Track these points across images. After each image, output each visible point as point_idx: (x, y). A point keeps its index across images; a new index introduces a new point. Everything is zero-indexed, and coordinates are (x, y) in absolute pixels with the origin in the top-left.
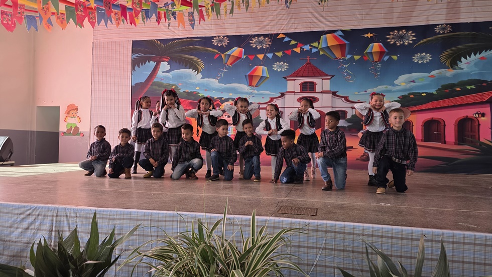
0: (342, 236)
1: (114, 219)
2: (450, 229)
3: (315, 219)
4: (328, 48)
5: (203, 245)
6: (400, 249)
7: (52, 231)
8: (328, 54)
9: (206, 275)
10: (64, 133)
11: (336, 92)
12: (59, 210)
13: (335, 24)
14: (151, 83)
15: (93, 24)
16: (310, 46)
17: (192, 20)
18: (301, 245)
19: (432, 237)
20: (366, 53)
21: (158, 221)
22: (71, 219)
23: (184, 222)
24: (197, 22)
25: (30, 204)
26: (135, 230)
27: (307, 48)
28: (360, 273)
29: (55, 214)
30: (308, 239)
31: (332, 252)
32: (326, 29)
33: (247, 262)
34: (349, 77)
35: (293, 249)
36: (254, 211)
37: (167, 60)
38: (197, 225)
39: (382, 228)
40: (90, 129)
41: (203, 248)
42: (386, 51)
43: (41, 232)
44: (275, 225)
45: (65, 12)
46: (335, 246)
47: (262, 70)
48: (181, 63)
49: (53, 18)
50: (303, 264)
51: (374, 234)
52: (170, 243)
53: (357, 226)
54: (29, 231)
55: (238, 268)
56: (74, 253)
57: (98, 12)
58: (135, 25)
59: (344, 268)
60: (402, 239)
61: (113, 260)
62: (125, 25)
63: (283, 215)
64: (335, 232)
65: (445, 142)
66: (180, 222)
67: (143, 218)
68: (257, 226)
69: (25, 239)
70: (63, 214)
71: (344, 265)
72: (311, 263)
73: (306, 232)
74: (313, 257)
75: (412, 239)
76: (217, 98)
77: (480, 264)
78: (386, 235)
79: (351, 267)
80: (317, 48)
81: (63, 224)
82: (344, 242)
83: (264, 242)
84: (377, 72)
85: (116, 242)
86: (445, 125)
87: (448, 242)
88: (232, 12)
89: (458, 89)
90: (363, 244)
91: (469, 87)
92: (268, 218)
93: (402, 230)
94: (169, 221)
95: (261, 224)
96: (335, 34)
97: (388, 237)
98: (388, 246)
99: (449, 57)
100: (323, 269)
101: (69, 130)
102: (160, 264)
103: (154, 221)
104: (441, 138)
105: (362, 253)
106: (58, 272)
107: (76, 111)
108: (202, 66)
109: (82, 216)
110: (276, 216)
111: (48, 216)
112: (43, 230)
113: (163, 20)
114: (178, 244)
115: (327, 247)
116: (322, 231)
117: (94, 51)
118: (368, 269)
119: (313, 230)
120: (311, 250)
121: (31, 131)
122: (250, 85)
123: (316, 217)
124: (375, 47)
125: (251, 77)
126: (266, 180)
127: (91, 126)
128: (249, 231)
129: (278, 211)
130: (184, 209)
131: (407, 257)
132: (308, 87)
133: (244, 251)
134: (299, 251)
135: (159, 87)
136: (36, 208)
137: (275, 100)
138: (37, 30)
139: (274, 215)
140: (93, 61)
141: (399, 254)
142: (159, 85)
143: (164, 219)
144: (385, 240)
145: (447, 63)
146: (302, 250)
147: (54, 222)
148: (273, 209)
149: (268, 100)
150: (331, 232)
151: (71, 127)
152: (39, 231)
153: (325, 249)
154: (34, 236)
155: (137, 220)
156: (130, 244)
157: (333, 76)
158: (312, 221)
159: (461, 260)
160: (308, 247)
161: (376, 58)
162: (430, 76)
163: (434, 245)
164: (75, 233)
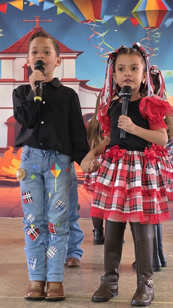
8: (71, 13)
11: (87, 81)
20: (136, 12)
42: (169, 9)
84: (153, 47)
157: (80, 53)
161: (152, 22)
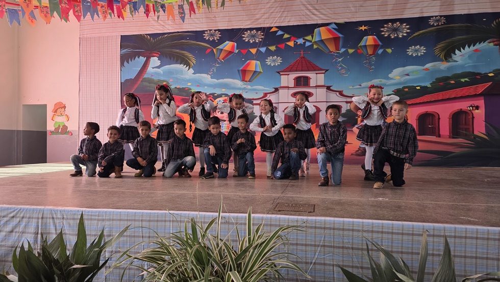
0: (341, 232)
1: (103, 220)
2: (451, 223)
3: (313, 216)
4: (322, 41)
5: (197, 246)
6: (400, 245)
7: (38, 233)
8: (322, 47)
9: (200, 278)
10: (51, 132)
11: (330, 87)
12: (45, 212)
13: (328, 17)
14: (141, 80)
15: (78, 18)
16: (304, 39)
17: (182, 13)
18: (299, 242)
19: (434, 232)
20: (360, 46)
21: (150, 221)
22: (57, 221)
23: (177, 221)
24: (187, 16)
25: (14, 206)
26: (125, 230)
27: (300, 41)
28: (360, 270)
29: (40, 216)
30: (306, 237)
31: (332, 249)
32: (320, 22)
33: (243, 262)
34: (343, 71)
35: (291, 247)
36: (250, 209)
37: (157, 55)
38: (190, 225)
39: (383, 224)
40: (79, 128)
41: (197, 249)
42: (380, 44)
43: (26, 235)
44: (272, 223)
45: (48, 5)
46: (334, 243)
47: (255, 65)
48: (172, 58)
49: (37, 12)
50: (301, 263)
51: (374, 229)
52: (163, 245)
53: (356, 222)
54: (14, 234)
55: (235, 270)
56: (61, 257)
57: (83, 4)
58: (123, 19)
59: (343, 265)
60: (403, 234)
61: (101, 263)
62: (113, 19)
63: (280, 212)
64: (334, 229)
65: (439, 136)
66: (173, 221)
67: (133, 218)
68: (253, 224)
69: (10, 243)
70: (49, 216)
71: (343, 262)
72: (310, 261)
73: (304, 229)
74: (311, 254)
75: (413, 234)
76: (210, 94)
77: (482, 258)
78: (386, 230)
79: (351, 264)
80: (311, 41)
81: (50, 226)
82: (343, 239)
83: (260, 241)
84: (371, 66)
85: (105, 244)
86: (439, 119)
87: (450, 237)
88: (223, 4)
89: (453, 82)
90: (362, 240)
91: (463, 80)
92: (265, 216)
93: (403, 225)
94: (161, 221)
95: (257, 222)
96: (329, 27)
97: (388, 233)
98: (388, 242)
99: (443, 50)
100: (322, 267)
101: (57, 129)
102: (152, 266)
103: (146, 221)
104: (435, 132)
105: (362, 249)
106: (42, 277)
107: (63, 109)
108: (193, 61)
109: (69, 217)
110: (273, 214)
111: (33, 218)
112: (28, 233)
113: (152, 13)
114: (171, 246)
115: (326, 244)
116: (321, 228)
117: (81, 47)
118: (370, 266)
119: (311, 227)
120: (309, 248)
121: (17, 131)
122: (243, 80)
123: (314, 214)
124: (369, 40)
125: (244, 72)
126: (261, 177)
127: (80, 124)
128: (245, 229)
129: (275, 208)
130: (176, 207)
131: (407, 253)
132: (302, 82)
133: (241, 251)
134: (297, 249)
135: (150, 83)
136: (20, 210)
137: (268, 95)
138: (20, 24)
139: (270, 212)
140: (80, 57)
141: (400, 250)
142: (150, 81)
143: (156, 219)
144: (385, 236)
145: (442, 55)
146: (300, 247)
147: (40, 225)
148: (269, 206)
149: (262, 95)
150: (330, 229)
151: (59, 126)
152: (24, 234)
153: (324, 246)
154: (19, 239)
155: (127, 220)
156: (121, 246)
157: (327, 70)
158: (310, 218)
159: (463, 254)
160: (306, 245)
161: (370, 51)
162: (424, 69)
163: (436, 239)
164: (60, 236)
